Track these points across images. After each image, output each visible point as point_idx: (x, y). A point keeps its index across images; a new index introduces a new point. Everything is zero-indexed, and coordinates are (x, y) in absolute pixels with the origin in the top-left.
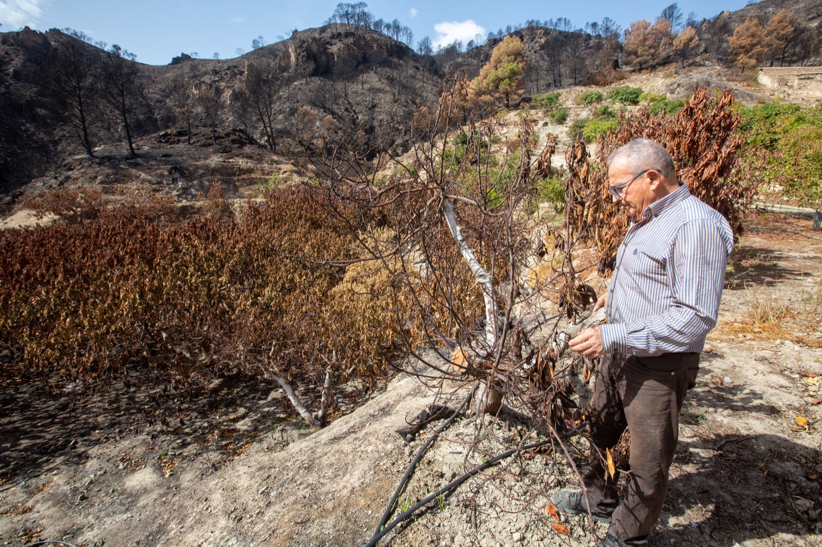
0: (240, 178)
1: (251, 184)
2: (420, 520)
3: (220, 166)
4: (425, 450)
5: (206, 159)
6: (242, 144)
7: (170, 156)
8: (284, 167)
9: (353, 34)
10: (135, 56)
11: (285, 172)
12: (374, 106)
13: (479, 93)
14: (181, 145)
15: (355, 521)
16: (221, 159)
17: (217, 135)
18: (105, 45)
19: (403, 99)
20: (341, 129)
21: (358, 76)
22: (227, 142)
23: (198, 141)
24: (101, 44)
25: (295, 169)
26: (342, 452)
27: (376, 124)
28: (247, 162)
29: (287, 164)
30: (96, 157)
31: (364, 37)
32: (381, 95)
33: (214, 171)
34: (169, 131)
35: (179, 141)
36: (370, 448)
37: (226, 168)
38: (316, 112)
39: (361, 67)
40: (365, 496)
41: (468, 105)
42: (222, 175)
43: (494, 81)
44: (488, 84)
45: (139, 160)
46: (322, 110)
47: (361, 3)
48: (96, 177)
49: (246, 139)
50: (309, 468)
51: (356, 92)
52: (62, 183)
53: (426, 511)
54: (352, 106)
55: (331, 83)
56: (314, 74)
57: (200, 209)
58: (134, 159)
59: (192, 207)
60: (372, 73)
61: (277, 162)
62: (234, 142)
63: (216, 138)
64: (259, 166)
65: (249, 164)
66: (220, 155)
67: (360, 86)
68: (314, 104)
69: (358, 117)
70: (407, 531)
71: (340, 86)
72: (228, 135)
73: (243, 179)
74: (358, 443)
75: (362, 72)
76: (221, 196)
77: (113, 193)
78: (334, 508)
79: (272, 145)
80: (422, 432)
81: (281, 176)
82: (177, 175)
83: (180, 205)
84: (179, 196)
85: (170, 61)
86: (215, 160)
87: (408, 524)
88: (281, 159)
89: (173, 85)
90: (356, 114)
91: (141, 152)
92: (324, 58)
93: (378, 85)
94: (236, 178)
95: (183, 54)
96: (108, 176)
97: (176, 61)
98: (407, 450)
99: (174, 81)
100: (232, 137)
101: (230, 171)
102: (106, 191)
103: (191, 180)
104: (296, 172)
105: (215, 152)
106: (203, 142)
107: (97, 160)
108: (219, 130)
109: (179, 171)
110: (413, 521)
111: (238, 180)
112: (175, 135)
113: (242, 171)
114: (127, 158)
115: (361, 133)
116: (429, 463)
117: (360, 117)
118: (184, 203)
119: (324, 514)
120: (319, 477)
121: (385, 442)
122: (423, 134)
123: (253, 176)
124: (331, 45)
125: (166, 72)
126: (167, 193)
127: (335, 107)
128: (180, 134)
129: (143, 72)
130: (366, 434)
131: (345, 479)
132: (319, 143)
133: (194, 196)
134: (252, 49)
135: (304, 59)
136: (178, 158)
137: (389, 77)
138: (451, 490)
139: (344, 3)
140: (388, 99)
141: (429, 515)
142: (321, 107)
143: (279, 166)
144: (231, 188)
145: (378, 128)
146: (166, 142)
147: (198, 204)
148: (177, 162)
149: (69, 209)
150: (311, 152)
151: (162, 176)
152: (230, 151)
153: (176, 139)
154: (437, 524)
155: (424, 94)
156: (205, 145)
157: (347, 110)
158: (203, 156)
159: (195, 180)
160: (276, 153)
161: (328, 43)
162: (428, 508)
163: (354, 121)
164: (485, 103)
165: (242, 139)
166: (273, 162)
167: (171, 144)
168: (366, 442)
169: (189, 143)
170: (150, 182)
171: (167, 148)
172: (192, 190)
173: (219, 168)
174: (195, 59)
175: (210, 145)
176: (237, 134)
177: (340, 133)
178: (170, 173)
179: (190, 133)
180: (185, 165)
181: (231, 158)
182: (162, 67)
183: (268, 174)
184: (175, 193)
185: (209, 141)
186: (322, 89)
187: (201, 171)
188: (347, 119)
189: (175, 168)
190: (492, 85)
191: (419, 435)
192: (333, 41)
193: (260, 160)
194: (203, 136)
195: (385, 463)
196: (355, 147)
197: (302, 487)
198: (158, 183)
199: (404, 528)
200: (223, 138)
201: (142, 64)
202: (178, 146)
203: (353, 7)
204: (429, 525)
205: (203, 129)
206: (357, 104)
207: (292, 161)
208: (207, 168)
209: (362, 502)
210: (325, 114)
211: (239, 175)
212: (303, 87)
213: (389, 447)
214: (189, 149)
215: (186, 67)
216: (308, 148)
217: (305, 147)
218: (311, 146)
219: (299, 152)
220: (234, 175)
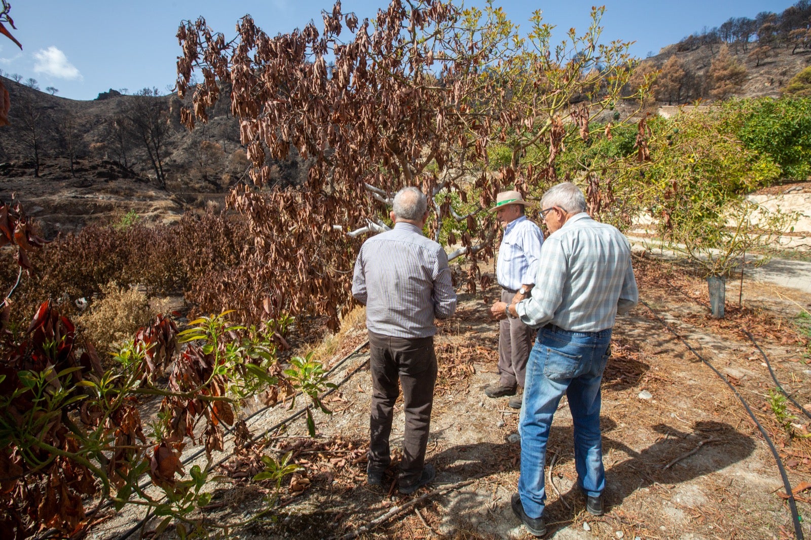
0: (95, 216)
3: (66, 202)
5: (52, 194)
6: (111, 177)
8: (156, 204)
10: (57, 90)
11: (156, 209)
14: (25, 179)
16: (73, 194)
17: (75, 166)
18: (20, 78)
22: (89, 175)
23: (50, 174)
24: (16, 77)
28: (110, 198)
29: (165, 199)
33: (57, 208)
34: (12, 162)
35: (23, 174)
37: (76, 205)
42: (69, 214)
49: (119, 172)
61: (151, 198)
62: (100, 175)
63: (78, 171)
64: (124, 202)
65: (113, 200)
66: (75, 189)
72: (94, 168)
73: (97, 218)
81: (151, 214)
85: (96, 97)
86: (64, 195)
88: (162, 194)
89: (95, 120)
94: (86, 217)
95: (111, 90)
97: (103, 97)
99: (97, 116)
100: (100, 170)
101: (80, 208)
104: (172, 209)
105: (68, 187)
106: (57, 175)
111: (91, 219)
113: (98, 208)
125: (90, 107)
129: (64, 107)
132: (228, 178)
143: (150, 203)
146: (4, 174)
152: (91, 185)
153: (20, 170)
156: (58, 179)
158: (50, 191)
160: (158, 188)
167: (11, 176)
169: (37, 176)
171: (2, 182)
173: (65, 205)
174: (124, 95)
175: (65, 178)
176: (109, 166)
179: (42, 164)
181: (89, 193)
182: (87, 102)
185: (67, 174)
187: (37, 209)
193: (129, 195)
194: (60, 168)
200: (86, 170)
201: (64, 99)
202: (20, 179)
207: (173, 196)
208: (47, 204)
211: (93, 213)
212: (222, 122)
214: (33, 183)
215: (113, 103)
216: (214, 183)
217: (210, 182)
218: (218, 182)
219: (201, 187)
220: (87, 212)
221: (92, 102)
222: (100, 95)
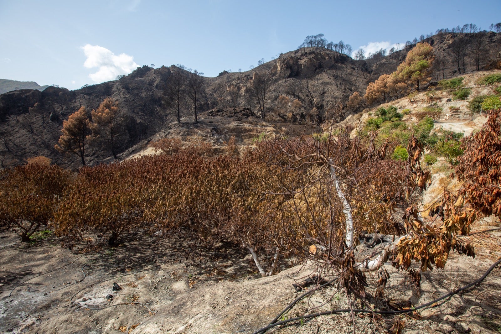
0: (245, 134)
1: (250, 138)
2: (289, 327)
4: (303, 296)
5: (229, 124)
6: (248, 116)
7: (213, 122)
8: (269, 129)
9: (314, 52)
10: (203, 74)
11: (269, 132)
12: (324, 93)
13: (396, 82)
14: (218, 117)
15: (261, 320)
16: (236, 124)
17: (235, 111)
18: (191, 69)
19: (343, 88)
20: (303, 107)
21: (315, 76)
22: (240, 115)
23: (226, 115)
24: (189, 69)
25: (275, 130)
26: (266, 289)
27: (324, 103)
29: (270, 127)
30: (181, 123)
31: (320, 54)
32: (329, 86)
33: (232, 130)
34: (213, 110)
35: (217, 115)
36: (278, 290)
37: (238, 129)
38: (289, 97)
39: (317, 70)
40: (269, 311)
41: (387, 90)
42: (236, 133)
43: (407, 73)
44: (403, 76)
45: (199, 124)
46: (292, 96)
47: (320, 35)
48: (180, 133)
49: (250, 113)
50: (249, 293)
51: (313, 85)
52: (166, 135)
53: (294, 324)
54: (310, 93)
55: (299, 81)
56: (290, 76)
57: (223, 150)
58: (197, 124)
59: (220, 149)
60: (324, 74)
61: (265, 126)
62: (244, 115)
63: (235, 113)
64: (255, 128)
65: (250, 127)
66: (236, 122)
67: (316, 82)
68: (288, 93)
69: (313, 100)
70: (282, 330)
71: (304, 82)
72: (241, 111)
73: (246, 135)
74: (274, 286)
75: (318, 73)
76: (234, 144)
77: (186, 141)
78: (254, 312)
79: (263, 117)
80: (306, 288)
81: (266, 134)
82: (214, 132)
83: (214, 147)
84: (214, 143)
85: (218, 75)
86: (233, 125)
87: (284, 327)
88: (268, 124)
89: (218, 86)
90: (312, 97)
91: (200, 120)
92: (296, 67)
93: (328, 80)
95: (224, 71)
96: (185, 132)
97: (221, 74)
98: (295, 295)
99: (219, 84)
100: (243, 112)
101: (240, 130)
102: (183, 139)
103: (221, 135)
104: (275, 132)
105: (233, 121)
106: (229, 115)
107: (181, 125)
108: (237, 109)
109: (216, 130)
110: (286, 327)
111: (244, 135)
112: (216, 112)
113: (246, 131)
114: (194, 124)
115: (315, 109)
116: (303, 303)
117: (315, 100)
118: (216, 147)
119: (249, 313)
120: (252, 298)
121: (286, 289)
122: (355, 109)
123: (252, 133)
124: (301, 60)
125: (216, 80)
126: (209, 141)
127: (300, 94)
128: (218, 111)
129: (206, 81)
130: (279, 283)
131: (263, 302)
132: (290, 115)
133: (221, 143)
134: (258, 66)
135: (285, 69)
136: (216, 124)
137: (335, 75)
138: (309, 318)
139: (310, 35)
140: (333, 88)
141: (294, 326)
142: (292, 95)
143: (266, 128)
144: (240, 140)
145: (326, 106)
146: (212, 115)
147: (223, 147)
148: (215, 126)
149: (167, 147)
150: (284, 120)
151: (208, 132)
152: (241, 120)
153: (216, 113)
154: (297, 331)
155: (357, 84)
156: (229, 117)
157: (307, 96)
158: (228, 122)
159: (222, 135)
160: (265, 121)
161: (299, 59)
162: (295, 323)
163: (311, 102)
164: (400, 88)
165: (248, 113)
166: (263, 126)
167: (214, 116)
168: (278, 287)
169: (222, 116)
170: (202, 136)
171: (212, 119)
172: (221, 140)
173: (235, 129)
174: (229, 73)
175: (232, 117)
176: (246, 111)
177: (302, 109)
178: (212, 131)
179: (223, 110)
180: (219, 127)
181: (241, 123)
182: (214, 78)
183: (259, 132)
184: (212, 141)
185: (232, 115)
186: (293, 84)
187: (226, 130)
188: (307, 101)
189: (214, 129)
190: (405, 76)
191: (304, 290)
192: (302, 57)
193: (256, 125)
194: (229, 112)
195: (283, 299)
196: (311, 117)
197: (243, 300)
198: (206, 136)
199: (281, 328)
200: (238, 113)
201: (206, 77)
203: (315, 37)
204: (293, 331)
205: (229, 108)
206: (314, 92)
207: (273, 125)
208: (229, 128)
209: (267, 313)
210: (294, 98)
212: (283, 84)
213: (288, 291)
214: (222, 119)
215: (225, 77)
216: (283, 118)
217: (281, 117)
218: (285, 117)
219: (278, 120)
220: (242, 133)
221: (216, 78)
222: (220, 74)
